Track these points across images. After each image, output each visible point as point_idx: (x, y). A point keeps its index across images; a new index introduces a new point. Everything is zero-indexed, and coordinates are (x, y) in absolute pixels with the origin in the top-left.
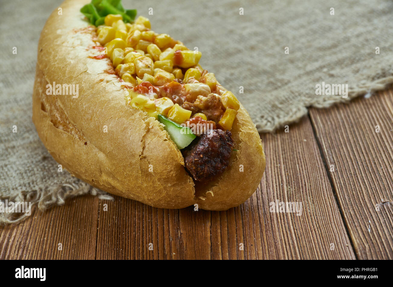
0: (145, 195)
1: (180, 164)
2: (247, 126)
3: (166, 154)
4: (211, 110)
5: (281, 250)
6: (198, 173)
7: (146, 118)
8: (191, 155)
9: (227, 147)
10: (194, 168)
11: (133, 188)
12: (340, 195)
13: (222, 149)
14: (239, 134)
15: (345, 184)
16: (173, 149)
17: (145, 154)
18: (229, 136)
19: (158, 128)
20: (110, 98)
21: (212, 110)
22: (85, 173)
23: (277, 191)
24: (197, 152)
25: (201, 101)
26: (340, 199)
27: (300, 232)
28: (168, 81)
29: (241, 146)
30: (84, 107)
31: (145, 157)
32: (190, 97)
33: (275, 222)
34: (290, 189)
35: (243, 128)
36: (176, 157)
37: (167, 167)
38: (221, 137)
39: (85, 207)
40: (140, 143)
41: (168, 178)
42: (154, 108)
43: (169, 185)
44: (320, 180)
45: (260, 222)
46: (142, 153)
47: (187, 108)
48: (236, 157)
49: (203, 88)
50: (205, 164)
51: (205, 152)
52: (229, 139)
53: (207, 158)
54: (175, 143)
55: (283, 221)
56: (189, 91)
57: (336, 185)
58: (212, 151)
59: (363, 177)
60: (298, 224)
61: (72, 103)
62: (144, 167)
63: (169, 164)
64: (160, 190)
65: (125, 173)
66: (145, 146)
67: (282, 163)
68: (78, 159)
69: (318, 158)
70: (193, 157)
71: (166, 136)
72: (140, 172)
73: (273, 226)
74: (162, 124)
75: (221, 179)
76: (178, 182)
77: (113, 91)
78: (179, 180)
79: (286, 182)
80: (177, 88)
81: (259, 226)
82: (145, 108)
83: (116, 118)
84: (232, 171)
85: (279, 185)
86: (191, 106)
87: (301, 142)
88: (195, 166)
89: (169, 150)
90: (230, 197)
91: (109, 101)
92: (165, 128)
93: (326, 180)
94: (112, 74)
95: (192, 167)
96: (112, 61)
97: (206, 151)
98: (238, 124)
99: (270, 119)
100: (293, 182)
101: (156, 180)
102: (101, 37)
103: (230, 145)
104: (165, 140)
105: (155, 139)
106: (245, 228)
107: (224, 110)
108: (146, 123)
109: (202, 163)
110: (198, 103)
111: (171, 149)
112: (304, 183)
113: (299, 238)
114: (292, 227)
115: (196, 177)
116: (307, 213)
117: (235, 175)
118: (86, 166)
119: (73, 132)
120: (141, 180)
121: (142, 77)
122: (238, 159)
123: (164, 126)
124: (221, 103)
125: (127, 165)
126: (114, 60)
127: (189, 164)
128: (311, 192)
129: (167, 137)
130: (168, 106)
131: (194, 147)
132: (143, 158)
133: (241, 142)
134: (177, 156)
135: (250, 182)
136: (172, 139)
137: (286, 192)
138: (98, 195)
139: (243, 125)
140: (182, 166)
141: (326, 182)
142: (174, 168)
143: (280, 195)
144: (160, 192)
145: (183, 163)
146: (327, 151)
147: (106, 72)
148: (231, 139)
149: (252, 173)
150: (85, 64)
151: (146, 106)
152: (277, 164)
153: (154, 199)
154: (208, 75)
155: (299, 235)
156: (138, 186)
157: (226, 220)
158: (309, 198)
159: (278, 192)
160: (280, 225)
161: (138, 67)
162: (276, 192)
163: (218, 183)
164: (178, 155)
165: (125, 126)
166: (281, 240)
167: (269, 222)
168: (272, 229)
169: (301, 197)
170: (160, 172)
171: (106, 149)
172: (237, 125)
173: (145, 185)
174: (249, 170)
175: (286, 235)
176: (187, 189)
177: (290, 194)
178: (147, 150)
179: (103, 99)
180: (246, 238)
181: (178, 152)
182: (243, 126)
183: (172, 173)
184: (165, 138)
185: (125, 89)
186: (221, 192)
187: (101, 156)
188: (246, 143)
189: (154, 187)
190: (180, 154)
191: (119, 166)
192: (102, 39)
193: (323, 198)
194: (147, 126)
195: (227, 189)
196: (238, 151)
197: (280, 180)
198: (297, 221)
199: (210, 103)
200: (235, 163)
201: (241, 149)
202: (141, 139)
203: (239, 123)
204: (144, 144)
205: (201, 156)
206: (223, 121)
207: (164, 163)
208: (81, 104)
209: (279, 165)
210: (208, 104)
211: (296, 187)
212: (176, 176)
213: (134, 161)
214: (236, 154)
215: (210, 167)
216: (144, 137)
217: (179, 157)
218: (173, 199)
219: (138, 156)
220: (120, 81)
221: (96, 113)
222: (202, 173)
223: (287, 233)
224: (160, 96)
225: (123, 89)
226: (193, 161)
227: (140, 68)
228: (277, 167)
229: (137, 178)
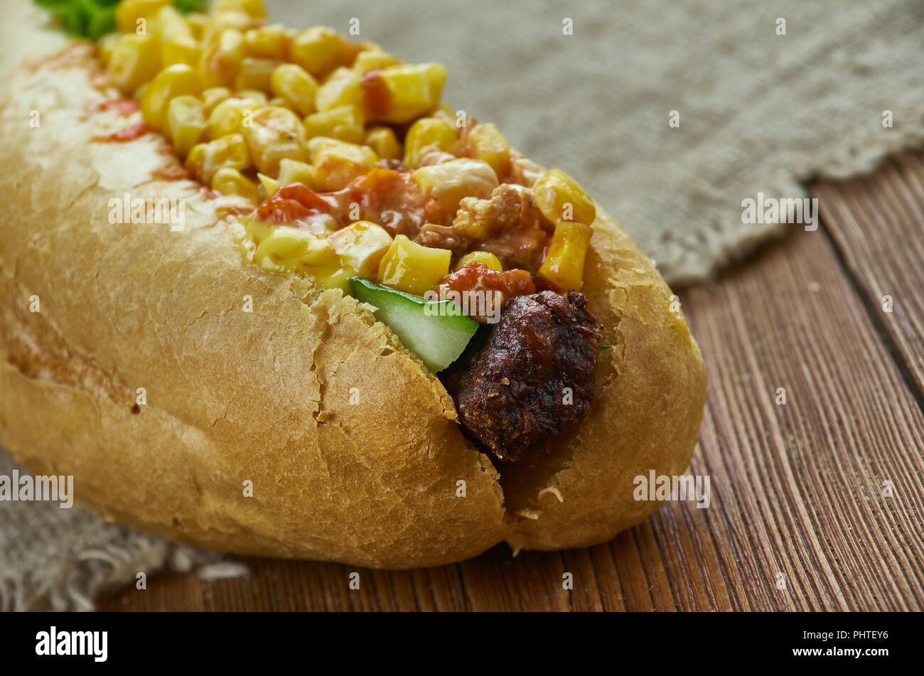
0: (351, 534)
1: (445, 418)
2: (628, 267)
3: (397, 395)
4: (508, 237)
6: (505, 434)
7: (315, 296)
8: (472, 383)
9: (580, 341)
10: (490, 422)
11: (308, 520)
13: (563, 350)
14: (607, 296)
16: (414, 377)
17: (330, 406)
18: (580, 307)
19: (358, 319)
20: (189, 252)
21: (512, 235)
22: (146, 503)
23: (755, 455)
24: (489, 373)
25: (473, 213)
27: (850, 565)
28: (359, 169)
29: (620, 333)
30: (112, 294)
31: (331, 417)
32: (438, 207)
33: (768, 549)
34: (794, 442)
35: (617, 276)
36: (427, 399)
37: (406, 432)
38: (556, 311)
40: (309, 376)
41: (414, 468)
42: (331, 260)
43: (421, 490)
44: (884, 400)
45: (721, 559)
46: (321, 406)
47: (434, 244)
48: (613, 368)
49: (472, 172)
50: (522, 406)
51: (516, 369)
52: (582, 315)
53: (523, 386)
54: (417, 356)
55: (790, 542)
56: (429, 190)
58: (536, 360)
60: (840, 543)
61: (69, 292)
62: (333, 448)
63: (410, 424)
64: (394, 511)
65: (277, 478)
66: (325, 382)
67: (756, 369)
68: (117, 462)
70: (480, 390)
71: (386, 339)
72: (324, 465)
73: (764, 563)
74: (366, 306)
75: (578, 443)
76: (446, 476)
77: (194, 231)
78: (450, 468)
79: (780, 424)
80: (392, 188)
81: (719, 571)
82: (305, 264)
83: (219, 311)
84: (607, 414)
85: (759, 435)
86: (444, 236)
87: (804, 293)
88: (492, 416)
89: (402, 380)
90: (615, 496)
91: (187, 265)
92: (379, 317)
94: (178, 178)
95: (484, 421)
97: (519, 365)
98: (599, 265)
99: (691, 240)
100: (801, 419)
101: (379, 480)
102: (119, 69)
103: (587, 335)
104: (387, 352)
105: (353, 356)
106: (678, 583)
107: (548, 229)
108: (315, 310)
109: (510, 403)
110: (466, 222)
111: (410, 376)
112: (835, 418)
113: (850, 584)
114: (822, 556)
115: (501, 448)
116: (861, 507)
117: (618, 424)
118: (148, 479)
119: (88, 382)
120: (332, 490)
121: (274, 172)
122: (619, 373)
123: (373, 309)
124: (538, 209)
125: (280, 451)
126: (176, 136)
127: (471, 414)
128: (864, 440)
129: (389, 342)
130: (375, 248)
131: (478, 359)
132: (326, 419)
133: (617, 320)
134: (432, 395)
135: (669, 440)
136: (405, 344)
137: (783, 455)
138: (196, 567)
139: (616, 265)
140: (451, 421)
142: (428, 433)
143: (768, 466)
144: (395, 517)
145: (452, 414)
147: (159, 175)
148: (586, 314)
149: (669, 409)
150: (87, 163)
151: (306, 258)
152: (740, 374)
153: (381, 541)
154: (480, 132)
155: (850, 574)
156: (325, 511)
157: (614, 572)
158: (859, 459)
159: (760, 457)
160: (785, 556)
161: (256, 143)
162: (751, 460)
163: (570, 459)
164: (434, 391)
165: (252, 330)
167: (749, 552)
168: (763, 572)
169: (834, 461)
170: (385, 453)
171: (204, 413)
172: (596, 270)
173: (346, 503)
174: (659, 403)
175: (807, 584)
176: (479, 491)
177: (799, 458)
178: (335, 392)
179: (168, 260)
181: (432, 381)
182: (616, 270)
183: (424, 449)
184: (384, 346)
185: (231, 217)
186: (582, 484)
187: (193, 439)
188: (634, 320)
189: (375, 505)
190: (438, 388)
191: (257, 459)
192: (124, 78)
193: (905, 453)
194: (320, 320)
195: (599, 471)
196: (614, 348)
197: (760, 421)
198: (836, 533)
199: (504, 215)
200: (611, 386)
201: (622, 341)
202: (310, 361)
203: (603, 263)
204: (323, 377)
205: (506, 381)
206: (553, 264)
207: (394, 423)
208: (99, 290)
209: (746, 377)
210: (496, 221)
211: (813, 435)
212: (437, 456)
213: (298, 436)
214: (611, 358)
215: (538, 410)
216: (318, 354)
217: (437, 397)
218: (440, 533)
219: (310, 418)
220: (210, 197)
221: (153, 307)
222: (516, 435)
223: (809, 575)
224: (342, 221)
225: (223, 218)
226: (484, 400)
227: (264, 147)
228: (742, 383)
229: (316, 485)
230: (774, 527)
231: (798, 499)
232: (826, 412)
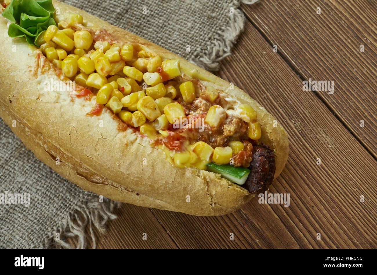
1: (246, 195)
2: (268, 123)
3: (235, 196)
5: (340, 203)
12: (343, 118)
14: (267, 135)
15: (338, 102)
17: (214, 201)
19: (216, 179)
24: (257, 182)
25: (229, 131)
26: (347, 124)
31: (215, 203)
32: (216, 129)
34: (295, 123)
35: (268, 129)
36: (242, 194)
39: (135, 210)
42: (199, 160)
44: (313, 103)
45: (299, 175)
46: (212, 202)
47: (224, 146)
51: (262, 178)
57: (331, 106)
59: (346, 87)
62: (216, 208)
63: (239, 200)
67: (266, 92)
69: (292, 74)
72: (213, 211)
73: (314, 176)
74: (217, 174)
77: (148, 154)
79: (286, 115)
81: (302, 181)
82: (192, 164)
86: (224, 140)
87: (262, 55)
89: (235, 193)
92: (222, 177)
93: (318, 102)
94: (126, 128)
96: (111, 111)
97: (263, 176)
99: (217, 37)
100: (292, 113)
104: (229, 187)
105: (219, 189)
106: (293, 187)
107: (247, 124)
108: (203, 179)
110: (227, 133)
112: (302, 112)
113: (343, 182)
114: (330, 172)
116: (330, 150)
121: (157, 122)
122: (277, 156)
123: (220, 175)
128: (316, 121)
129: (229, 184)
133: (273, 142)
136: (233, 183)
137: (295, 129)
141: (319, 103)
142: (243, 200)
143: (293, 135)
145: (249, 194)
146: (295, 62)
147: (120, 129)
152: (263, 95)
158: (318, 129)
159: (288, 130)
166: (332, 191)
167: (307, 172)
168: (315, 180)
169: (312, 131)
170: (232, 207)
175: (331, 184)
177: (300, 130)
178: (215, 198)
180: (302, 199)
182: (266, 126)
183: (242, 203)
188: (276, 140)
193: (331, 126)
194: (205, 181)
196: (274, 150)
197: (280, 115)
201: (275, 147)
202: (206, 193)
204: (211, 196)
205: (262, 183)
207: (235, 202)
209: (265, 95)
211: (300, 120)
213: (204, 207)
214: (274, 153)
216: (208, 190)
219: (209, 204)
220: (142, 137)
225: (154, 148)
226: (258, 190)
228: (264, 97)
230: (309, 161)
231: (310, 149)
232: (298, 109)
